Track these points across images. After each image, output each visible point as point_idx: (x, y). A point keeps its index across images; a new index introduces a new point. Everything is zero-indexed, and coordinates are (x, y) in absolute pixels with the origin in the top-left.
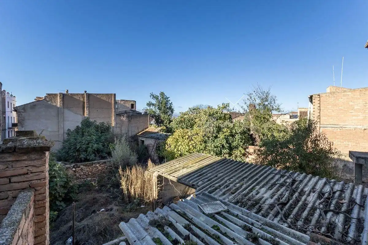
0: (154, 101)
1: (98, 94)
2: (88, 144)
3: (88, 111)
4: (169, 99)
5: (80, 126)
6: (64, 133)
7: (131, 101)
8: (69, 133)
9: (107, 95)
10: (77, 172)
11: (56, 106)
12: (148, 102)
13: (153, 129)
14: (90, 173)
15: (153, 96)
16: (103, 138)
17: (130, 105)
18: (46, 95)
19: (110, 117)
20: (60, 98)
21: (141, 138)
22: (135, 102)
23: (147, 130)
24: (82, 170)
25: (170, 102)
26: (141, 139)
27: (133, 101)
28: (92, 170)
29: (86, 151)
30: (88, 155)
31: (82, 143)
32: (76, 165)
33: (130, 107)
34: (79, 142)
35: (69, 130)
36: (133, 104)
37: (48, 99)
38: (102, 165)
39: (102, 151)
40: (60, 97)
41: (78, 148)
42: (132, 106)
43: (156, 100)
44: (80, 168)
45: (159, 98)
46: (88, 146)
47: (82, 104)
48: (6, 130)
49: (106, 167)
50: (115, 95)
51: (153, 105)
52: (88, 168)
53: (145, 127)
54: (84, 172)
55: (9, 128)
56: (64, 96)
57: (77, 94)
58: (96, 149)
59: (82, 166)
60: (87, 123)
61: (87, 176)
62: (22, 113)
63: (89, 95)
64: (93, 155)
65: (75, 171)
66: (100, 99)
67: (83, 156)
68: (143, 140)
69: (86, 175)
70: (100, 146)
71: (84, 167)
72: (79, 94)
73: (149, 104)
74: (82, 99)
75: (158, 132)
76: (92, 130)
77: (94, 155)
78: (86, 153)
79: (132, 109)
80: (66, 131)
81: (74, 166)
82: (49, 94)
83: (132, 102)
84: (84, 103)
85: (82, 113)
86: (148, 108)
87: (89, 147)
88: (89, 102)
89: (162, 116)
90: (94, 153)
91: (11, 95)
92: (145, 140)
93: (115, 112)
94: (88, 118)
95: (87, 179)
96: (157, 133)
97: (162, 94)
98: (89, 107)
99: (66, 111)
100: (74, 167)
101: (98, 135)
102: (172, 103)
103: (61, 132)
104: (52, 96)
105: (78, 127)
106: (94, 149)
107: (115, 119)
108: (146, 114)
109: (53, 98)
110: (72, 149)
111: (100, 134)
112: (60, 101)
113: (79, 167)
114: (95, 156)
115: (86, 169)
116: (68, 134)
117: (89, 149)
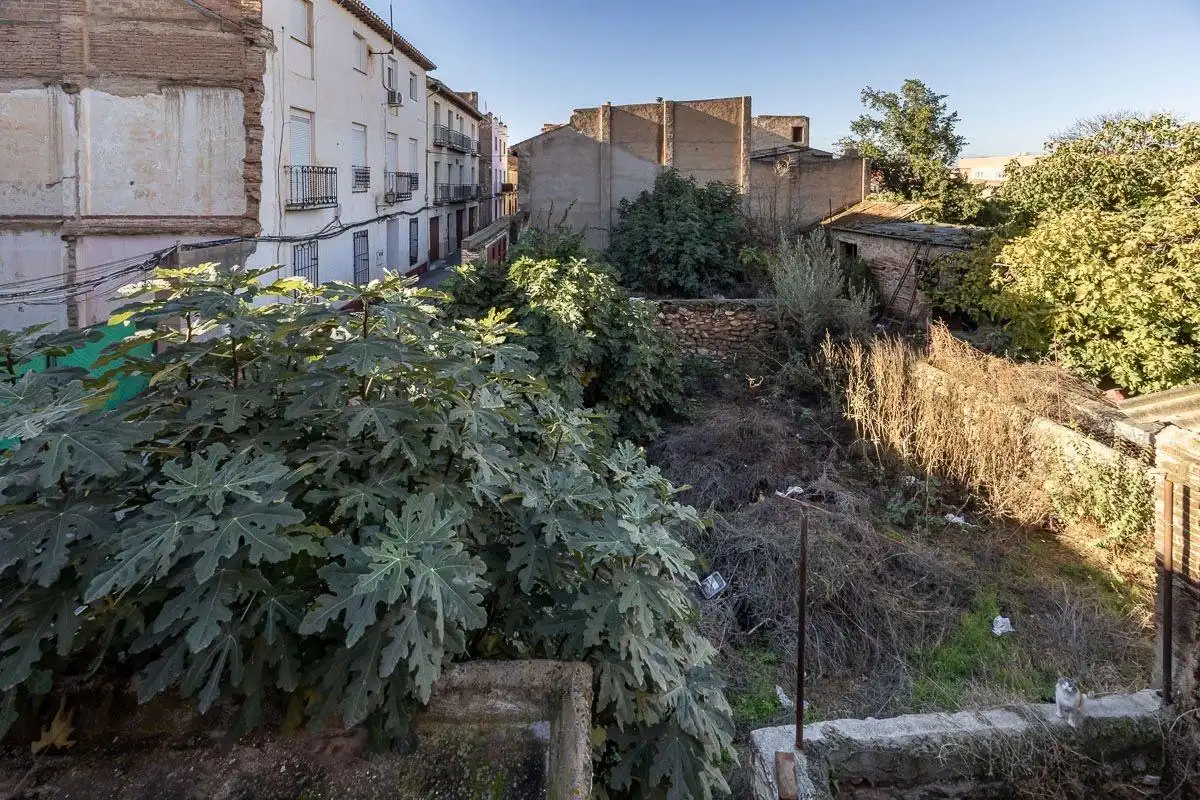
0: (879, 115)
1: (698, 102)
2: (679, 244)
3: (670, 152)
4: (941, 103)
5: (651, 191)
6: (611, 208)
7: (793, 118)
8: (626, 210)
9: (726, 102)
10: (670, 324)
11: (594, 140)
12: (857, 119)
13: (884, 207)
14: (706, 335)
15: (876, 98)
16: (719, 227)
17: (790, 131)
18: (573, 113)
19: (734, 168)
20: (604, 119)
21: (843, 234)
22: (807, 119)
23: (857, 209)
24: (682, 320)
25: (947, 113)
26: (842, 239)
27: (798, 117)
28: (713, 325)
29: (675, 261)
30: (679, 275)
31: (665, 237)
32: (665, 303)
33: (790, 137)
34: (654, 235)
35: (624, 201)
36: (801, 128)
37: (577, 124)
38: (741, 316)
39: (718, 268)
40: (603, 116)
41: (654, 251)
42: (797, 133)
43: (887, 110)
44: (678, 316)
45: (901, 104)
46: (680, 248)
47: (655, 131)
48: (490, 198)
49: (755, 322)
50: (748, 100)
51: (877, 127)
52: (701, 319)
53: (849, 200)
54: (688, 326)
55: (497, 195)
56: (613, 113)
57: (645, 106)
58: (703, 260)
59: (682, 310)
60: (670, 185)
61: (698, 341)
62: (526, 159)
63: (674, 107)
64: (694, 277)
65: (664, 322)
66: (704, 113)
67: (667, 275)
68: (850, 241)
69: (695, 339)
70: (713, 250)
71: (690, 313)
72: (649, 105)
73: (861, 126)
74: (655, 119)
75: (907, 220)
76: (688, 204)
77: (695, 275)
78: (676, 268)
79: (795, 144)
80: (617, 204)
81: (661, 305)
82: (579, 111)
83: (796, 123)
84: (661, 127)
85: (654, 157)
86: (858, 138)
87: (683, 252)
88: (673, 126)
89: (918, 162)
90: (697, 271)
91: (501, 123)
92: (859, 244)
93: (747, 150)
94: (674, 170)
95: (697, 352)
96: (903, 221)
97: (913, 87)
98: (674, 140)
99: (618, 152)
100: (661, 309)
101: (705, 221)
102: (955, 114)
103: (605, 206)
104: (585, 115)
105: (644, 193)
106: (698, 261)
107: (749, 173)
108: (852, 157)
109: (588, 121)
110: (637, 252)
111: (709, 217)
112: (604, 127)
113: (674, 312)
114: (700, 280)
115: (696, 321)
116: (623, 213)
117: (684, 259)
